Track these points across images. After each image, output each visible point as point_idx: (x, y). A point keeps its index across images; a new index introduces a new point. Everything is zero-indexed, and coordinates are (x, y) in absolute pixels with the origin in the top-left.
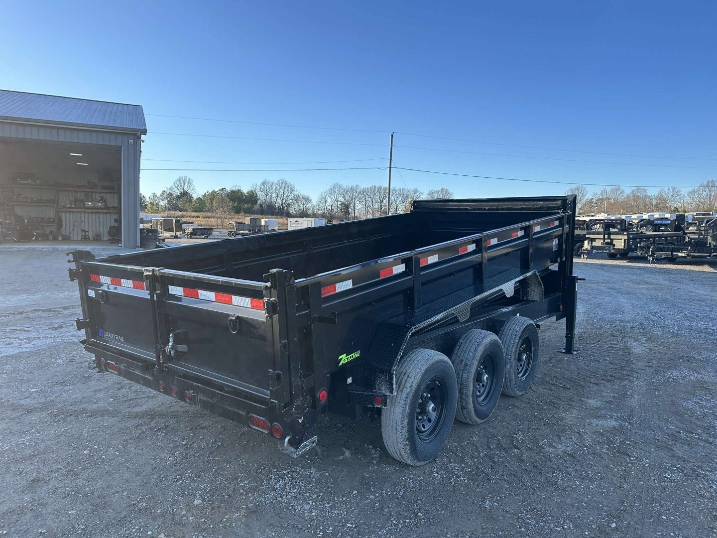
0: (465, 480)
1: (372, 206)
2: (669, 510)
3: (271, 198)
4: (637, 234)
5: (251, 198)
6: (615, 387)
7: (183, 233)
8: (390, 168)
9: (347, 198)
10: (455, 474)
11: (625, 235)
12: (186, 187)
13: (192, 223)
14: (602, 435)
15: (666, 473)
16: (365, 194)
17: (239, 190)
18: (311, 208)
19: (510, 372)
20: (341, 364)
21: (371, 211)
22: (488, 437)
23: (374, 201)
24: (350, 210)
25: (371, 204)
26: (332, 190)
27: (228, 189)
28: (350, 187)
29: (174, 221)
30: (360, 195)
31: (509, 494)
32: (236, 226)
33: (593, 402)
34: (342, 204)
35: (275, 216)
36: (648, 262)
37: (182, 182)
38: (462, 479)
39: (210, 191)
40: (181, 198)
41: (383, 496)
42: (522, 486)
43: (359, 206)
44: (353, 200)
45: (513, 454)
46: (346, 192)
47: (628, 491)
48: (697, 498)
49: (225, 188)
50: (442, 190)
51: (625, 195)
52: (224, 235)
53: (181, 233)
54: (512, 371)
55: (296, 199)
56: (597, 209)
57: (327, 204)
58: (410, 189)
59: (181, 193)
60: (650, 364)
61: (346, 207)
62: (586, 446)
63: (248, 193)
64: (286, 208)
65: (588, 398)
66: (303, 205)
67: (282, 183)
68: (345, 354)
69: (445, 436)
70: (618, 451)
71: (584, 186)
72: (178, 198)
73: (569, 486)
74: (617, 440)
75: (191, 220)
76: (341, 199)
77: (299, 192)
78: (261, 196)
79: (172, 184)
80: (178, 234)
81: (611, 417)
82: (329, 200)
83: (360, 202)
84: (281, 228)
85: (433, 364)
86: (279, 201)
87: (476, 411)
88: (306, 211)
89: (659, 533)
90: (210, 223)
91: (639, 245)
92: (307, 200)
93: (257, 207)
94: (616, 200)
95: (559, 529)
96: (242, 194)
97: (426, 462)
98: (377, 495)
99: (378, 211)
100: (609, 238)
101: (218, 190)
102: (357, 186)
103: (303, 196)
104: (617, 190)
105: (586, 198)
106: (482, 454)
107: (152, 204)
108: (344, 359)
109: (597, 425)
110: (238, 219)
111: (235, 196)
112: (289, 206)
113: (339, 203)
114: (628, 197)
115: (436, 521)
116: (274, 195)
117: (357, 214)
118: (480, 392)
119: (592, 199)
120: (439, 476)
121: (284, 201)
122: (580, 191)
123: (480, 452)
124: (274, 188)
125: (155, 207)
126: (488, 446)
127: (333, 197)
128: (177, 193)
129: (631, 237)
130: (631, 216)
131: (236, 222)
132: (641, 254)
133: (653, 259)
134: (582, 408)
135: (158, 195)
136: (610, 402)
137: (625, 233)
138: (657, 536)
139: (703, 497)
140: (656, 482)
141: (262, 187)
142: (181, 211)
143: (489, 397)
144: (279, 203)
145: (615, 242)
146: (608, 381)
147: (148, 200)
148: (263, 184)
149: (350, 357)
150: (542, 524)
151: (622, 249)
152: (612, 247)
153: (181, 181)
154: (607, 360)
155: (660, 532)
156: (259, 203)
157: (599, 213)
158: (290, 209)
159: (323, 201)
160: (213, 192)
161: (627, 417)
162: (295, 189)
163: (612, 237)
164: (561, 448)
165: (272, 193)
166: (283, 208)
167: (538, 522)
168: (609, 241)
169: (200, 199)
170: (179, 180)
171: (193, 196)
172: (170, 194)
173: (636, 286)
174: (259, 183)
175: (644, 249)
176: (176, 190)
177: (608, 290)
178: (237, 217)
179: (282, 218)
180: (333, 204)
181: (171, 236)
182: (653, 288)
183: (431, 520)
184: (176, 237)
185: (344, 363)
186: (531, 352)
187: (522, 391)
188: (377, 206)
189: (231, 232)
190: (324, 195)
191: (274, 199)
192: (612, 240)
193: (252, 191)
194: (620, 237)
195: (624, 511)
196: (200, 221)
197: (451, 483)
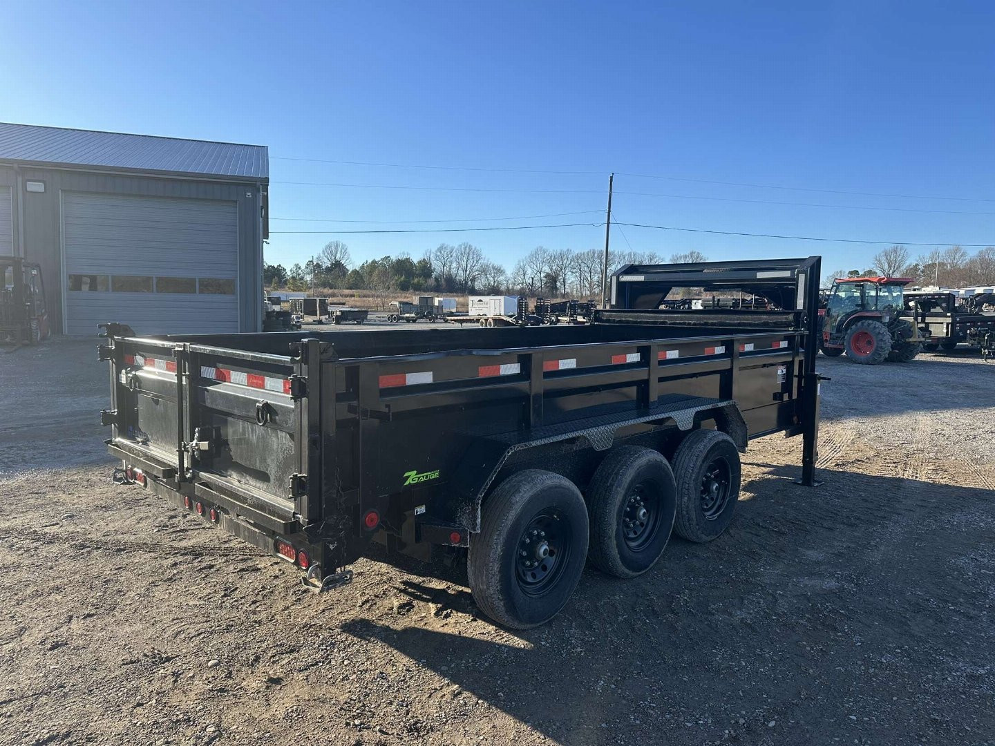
0: (581, 652)
1: (589, 279)
2: (865, 708)
3: (450, 269)
4: (970, 315)
5: (425, 269)
6: (856, 534)
7: (329, 317)
8: (608, 223)
9: (554, 268)
10: (571, 643)
11: (949, 317)
12: (338, 255)
13: (344, 304)
14: (808, 600)
15: (882, 656)
16: (580, 261)
17: (407, 259)
18: (505, 282)
19: (688, 507)
20: (407, 483)
21: (588, 286)
22: (638, 596)
23: (593, 271)
24: (558, 284)
25: (588, 275)
26: (534, 257)
27: (394, 258)
28: (559, 252)
29: (318, 301)
30: (572, 263)
31: (639, 674)
32: (400, 307)
33: (813, 555)
34: (548, 276)
35: (455, 294)
36: (979, 356)
37: (333, 248)
38: (579, 650)
39: (370, 261)
40: (332, 270)
41: (461, 667)
42: (660, 664)
43: (571, 278)
44: (563, 271)
45: (664, 621)
46: (553, 259)
47: (815, 679)
48: (916, 694)
49: (389, 257)
50: (692, 254)
51: (968, 258)
52: (384, 319)
53: (327, 316)
54: (691, 506)
55: (484, 271)
56: (925, 280)
57: (527, 276)
58: (644, 253)
59: (332, 264)
60: (925, 504)
61: (552, 280)
62: (777, 614)
63: (420, 262)
64: (470, 283)
65: (808, 548)
66: (494, 278)
67: (465, 248)
68: (415, 472)
69: (567, 591)
70: (823, 624)
71: (905, 246)
72: (328, 270)
73: (730, 667)
74: (827, 607)
75: (342, 300)
76: (546, 269)
77: (488, 261)
78: (437, 266)
79: (321, 252)
80: (323, 318)
81: (832, 575)
82: (529, 271)
83: (572, 272)
84: (460, 310)
85: (543, 491)
86: (460, 272)
87: (623, 558)
88: (498, 286)
89: (836, 739)
90: (366, 304)
91: (968, 332)
92: (499, 271)
93: (431, 282)
94: (954, 265)
95: (689, 725)
96: (411, 264)
97: (533, 625)
98: (453, 666)
99: (598, 286)
100: (923, 321)
101: (380, 259)
102: (568, 250)
103: (493, 266)
104: (957, 250)
105: (907, 263)
106: (620, 618)
107: (293, 278)
108: (412, 477)
109: (806, 586)
110: (405, 297)
111: (403, 267)
112: (473, 280)
113: (543, 275)
114: (972, 262)
115: (520, 704)
116: (454, 265)
117: (568, 290)
118: (635, 533)
119: (917, 265)
120: (548, 645)
121: (468, 273)
122: (898, 253)
123: (618, 616)
124: (454, 255)
125: (297, 283)
126: (633, 608)
127: (535, 267)
128: (327, 263)
129: (958, 319)
130: (974, 290)
131: (400, 303)
132: (972, 345)
133: (989, 352)
134: (794, 561)
135: (303, 267)
136: (840, 555)
137: (949, 314)
138: (833, 743)
139: (926, 692)
140: (863, 668)
141: (439, 254)
142: (331, 288)
143: (650, 541)
144: (460, 276)
145: (932, 328)
146: (850, 525)
147: (289, 273)
148: (440, 250)
149: (423, 477)
150: (668, 716)
151: (943, 338)
152: (927, 335)
153: (331, 249)
154: (860, 496)
155: (838, 737)
156: (434, 275)
157: (927, 286)
158: (476, 283)
159: (521, 272)
160: (374, 262)
161: (856, 576)
162: (483, 257)
163: (928, 320)
164: (739, 614)
165: (451, 262)
166: (467, 283)
167: (663, 714)
168: (923, 325)
169: (355, 272)
170: (329, 247)
171: (348, 267)
172: (318, 266)
173: (950, 392)
174: (434, 249)
175: (977, 338)
176: (326, 260)
177: (905, 397)
178: (403, 295)
179: (463, 296)
180: (534, 275)
181: (314, 321)
182: (976, 394)
183: (513, 703)
184: (320, 322)
185: (412, 482)
186: (727, 479)
187: (710, 534)
188: (596, 278)
189: (393, 315)
190: (522, 264)
191: (454, 271)
192: (927, 324)
193: (424, 260)
194: (940, 319)
195: (797, 705)
196: (353, 302)
197: (562, 655)
